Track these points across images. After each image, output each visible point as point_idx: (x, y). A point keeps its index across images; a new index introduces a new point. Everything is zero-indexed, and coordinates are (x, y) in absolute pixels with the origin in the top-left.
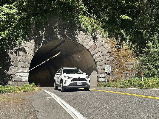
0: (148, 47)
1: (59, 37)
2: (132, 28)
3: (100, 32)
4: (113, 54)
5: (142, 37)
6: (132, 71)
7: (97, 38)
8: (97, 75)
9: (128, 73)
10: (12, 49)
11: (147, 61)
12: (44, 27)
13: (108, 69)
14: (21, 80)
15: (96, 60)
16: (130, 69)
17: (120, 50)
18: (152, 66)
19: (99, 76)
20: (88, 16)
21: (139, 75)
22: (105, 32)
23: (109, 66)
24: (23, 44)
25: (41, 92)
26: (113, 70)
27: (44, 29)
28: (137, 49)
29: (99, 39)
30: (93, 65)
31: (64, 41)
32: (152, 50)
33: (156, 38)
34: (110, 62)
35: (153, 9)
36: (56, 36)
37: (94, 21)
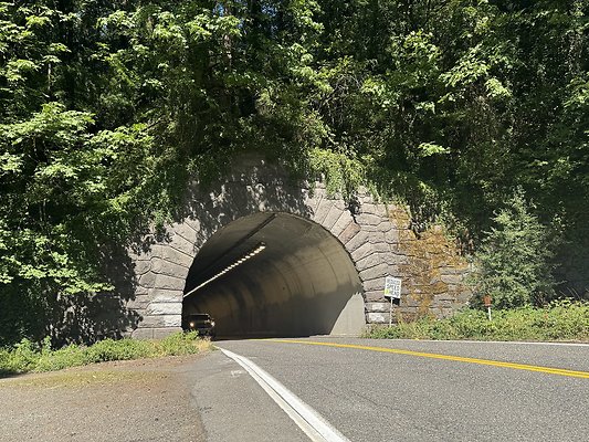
0: (500, 227)
1: (262, 206)
2: (452, 176)
3: (367, 190)
4: (404, 247)
5: (481, 201)
6: (459, 291)
7: (359, 205)
8: (363, 306)
9: (450, 297)
10: (139, 241)
11: (500, 264)
12: (223, 182)
13: (393, 287)
14: (161, 324)
15: (360, 265)
16: (454, 288)
17: (422, 234)
18: (513, 277)
19: (369, 309)
20: (334, 149)
21: (478, 303)
22: (379, 189)
23: (397, 279)
24: (168, 227)
25: (214, 354)
26: (406, 291)
27: (223, 188)
28: (470, 232)
29: (364, 208)
30: (353, 278)
31: (272, 217)
32: (510, 235)
33: (518, 201)
34: (396, 267)
35: (507, 124)
36: (254, 204)
37: (349, 162)
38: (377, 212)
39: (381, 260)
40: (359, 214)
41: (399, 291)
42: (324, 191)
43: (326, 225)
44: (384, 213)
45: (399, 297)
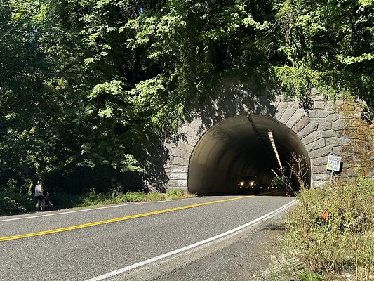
38: (326, 108)
39: (327, 143)
40: (311, 109)
41: (339, 166)
42: (282, 96)
43: (282, 120)
44: (332, 107)
45: (338, 170)
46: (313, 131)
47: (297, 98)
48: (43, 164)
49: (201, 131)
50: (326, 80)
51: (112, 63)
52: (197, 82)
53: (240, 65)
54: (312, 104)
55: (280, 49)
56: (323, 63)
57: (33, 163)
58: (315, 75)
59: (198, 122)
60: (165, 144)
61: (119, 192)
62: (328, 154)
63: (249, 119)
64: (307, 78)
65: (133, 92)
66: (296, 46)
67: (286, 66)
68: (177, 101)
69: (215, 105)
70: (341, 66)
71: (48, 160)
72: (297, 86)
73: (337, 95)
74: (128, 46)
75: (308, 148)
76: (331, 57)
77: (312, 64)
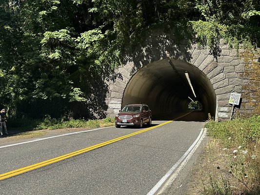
4: (248, 74)
13: (235, 99)
23: (238, 94)
26: (246, 101)
29: (223, 52)
34: (241, 87)
38: (231, 54)
39: (230, 83)
40: (219, 56)
41: (239, 101)
42: (196, 45)
43: (196, 64)
44: (235, 54)
45: (238, 104)
46: (220, 73)
47: (208, 47)
48: (17, 94)
49: (133, 72)
50: (231, 33)
51: (67, 17)
52: (131, 33)
53: (165, 20)
54: (220, 51)
55: (196, 7)
56: (229, 19)
57: (10, 93)
58: (223, 28)
59: (130, 65)
60: (105, 81)
61: (70, 117)
62: (231, 92)
63: (170, 62)
64: (217, 31)
65: (79, 39)
66: (209, 5)
67: (200, 21)
68: (115, 48)
69: (144, 51)
70: (244, 22)
71: (21, 91)
72: (208, 37)
73: (240, 45)
74: (74, 2)
75: (215, 86)
76: (237, 14)
77: (221, 19)
